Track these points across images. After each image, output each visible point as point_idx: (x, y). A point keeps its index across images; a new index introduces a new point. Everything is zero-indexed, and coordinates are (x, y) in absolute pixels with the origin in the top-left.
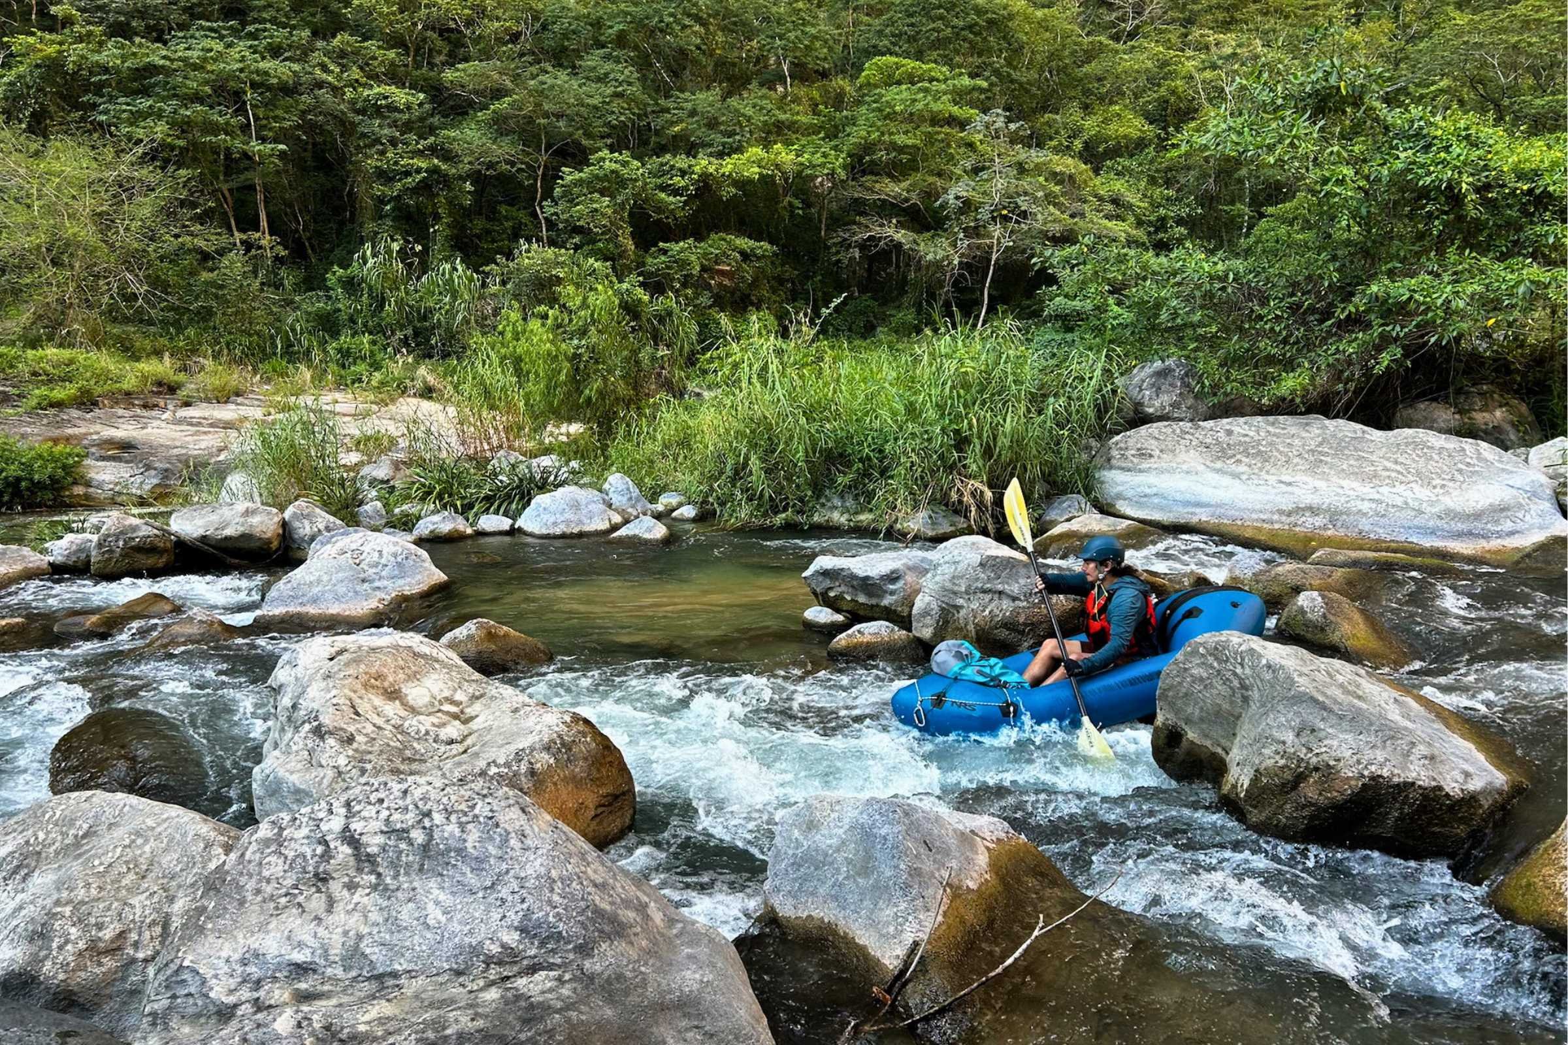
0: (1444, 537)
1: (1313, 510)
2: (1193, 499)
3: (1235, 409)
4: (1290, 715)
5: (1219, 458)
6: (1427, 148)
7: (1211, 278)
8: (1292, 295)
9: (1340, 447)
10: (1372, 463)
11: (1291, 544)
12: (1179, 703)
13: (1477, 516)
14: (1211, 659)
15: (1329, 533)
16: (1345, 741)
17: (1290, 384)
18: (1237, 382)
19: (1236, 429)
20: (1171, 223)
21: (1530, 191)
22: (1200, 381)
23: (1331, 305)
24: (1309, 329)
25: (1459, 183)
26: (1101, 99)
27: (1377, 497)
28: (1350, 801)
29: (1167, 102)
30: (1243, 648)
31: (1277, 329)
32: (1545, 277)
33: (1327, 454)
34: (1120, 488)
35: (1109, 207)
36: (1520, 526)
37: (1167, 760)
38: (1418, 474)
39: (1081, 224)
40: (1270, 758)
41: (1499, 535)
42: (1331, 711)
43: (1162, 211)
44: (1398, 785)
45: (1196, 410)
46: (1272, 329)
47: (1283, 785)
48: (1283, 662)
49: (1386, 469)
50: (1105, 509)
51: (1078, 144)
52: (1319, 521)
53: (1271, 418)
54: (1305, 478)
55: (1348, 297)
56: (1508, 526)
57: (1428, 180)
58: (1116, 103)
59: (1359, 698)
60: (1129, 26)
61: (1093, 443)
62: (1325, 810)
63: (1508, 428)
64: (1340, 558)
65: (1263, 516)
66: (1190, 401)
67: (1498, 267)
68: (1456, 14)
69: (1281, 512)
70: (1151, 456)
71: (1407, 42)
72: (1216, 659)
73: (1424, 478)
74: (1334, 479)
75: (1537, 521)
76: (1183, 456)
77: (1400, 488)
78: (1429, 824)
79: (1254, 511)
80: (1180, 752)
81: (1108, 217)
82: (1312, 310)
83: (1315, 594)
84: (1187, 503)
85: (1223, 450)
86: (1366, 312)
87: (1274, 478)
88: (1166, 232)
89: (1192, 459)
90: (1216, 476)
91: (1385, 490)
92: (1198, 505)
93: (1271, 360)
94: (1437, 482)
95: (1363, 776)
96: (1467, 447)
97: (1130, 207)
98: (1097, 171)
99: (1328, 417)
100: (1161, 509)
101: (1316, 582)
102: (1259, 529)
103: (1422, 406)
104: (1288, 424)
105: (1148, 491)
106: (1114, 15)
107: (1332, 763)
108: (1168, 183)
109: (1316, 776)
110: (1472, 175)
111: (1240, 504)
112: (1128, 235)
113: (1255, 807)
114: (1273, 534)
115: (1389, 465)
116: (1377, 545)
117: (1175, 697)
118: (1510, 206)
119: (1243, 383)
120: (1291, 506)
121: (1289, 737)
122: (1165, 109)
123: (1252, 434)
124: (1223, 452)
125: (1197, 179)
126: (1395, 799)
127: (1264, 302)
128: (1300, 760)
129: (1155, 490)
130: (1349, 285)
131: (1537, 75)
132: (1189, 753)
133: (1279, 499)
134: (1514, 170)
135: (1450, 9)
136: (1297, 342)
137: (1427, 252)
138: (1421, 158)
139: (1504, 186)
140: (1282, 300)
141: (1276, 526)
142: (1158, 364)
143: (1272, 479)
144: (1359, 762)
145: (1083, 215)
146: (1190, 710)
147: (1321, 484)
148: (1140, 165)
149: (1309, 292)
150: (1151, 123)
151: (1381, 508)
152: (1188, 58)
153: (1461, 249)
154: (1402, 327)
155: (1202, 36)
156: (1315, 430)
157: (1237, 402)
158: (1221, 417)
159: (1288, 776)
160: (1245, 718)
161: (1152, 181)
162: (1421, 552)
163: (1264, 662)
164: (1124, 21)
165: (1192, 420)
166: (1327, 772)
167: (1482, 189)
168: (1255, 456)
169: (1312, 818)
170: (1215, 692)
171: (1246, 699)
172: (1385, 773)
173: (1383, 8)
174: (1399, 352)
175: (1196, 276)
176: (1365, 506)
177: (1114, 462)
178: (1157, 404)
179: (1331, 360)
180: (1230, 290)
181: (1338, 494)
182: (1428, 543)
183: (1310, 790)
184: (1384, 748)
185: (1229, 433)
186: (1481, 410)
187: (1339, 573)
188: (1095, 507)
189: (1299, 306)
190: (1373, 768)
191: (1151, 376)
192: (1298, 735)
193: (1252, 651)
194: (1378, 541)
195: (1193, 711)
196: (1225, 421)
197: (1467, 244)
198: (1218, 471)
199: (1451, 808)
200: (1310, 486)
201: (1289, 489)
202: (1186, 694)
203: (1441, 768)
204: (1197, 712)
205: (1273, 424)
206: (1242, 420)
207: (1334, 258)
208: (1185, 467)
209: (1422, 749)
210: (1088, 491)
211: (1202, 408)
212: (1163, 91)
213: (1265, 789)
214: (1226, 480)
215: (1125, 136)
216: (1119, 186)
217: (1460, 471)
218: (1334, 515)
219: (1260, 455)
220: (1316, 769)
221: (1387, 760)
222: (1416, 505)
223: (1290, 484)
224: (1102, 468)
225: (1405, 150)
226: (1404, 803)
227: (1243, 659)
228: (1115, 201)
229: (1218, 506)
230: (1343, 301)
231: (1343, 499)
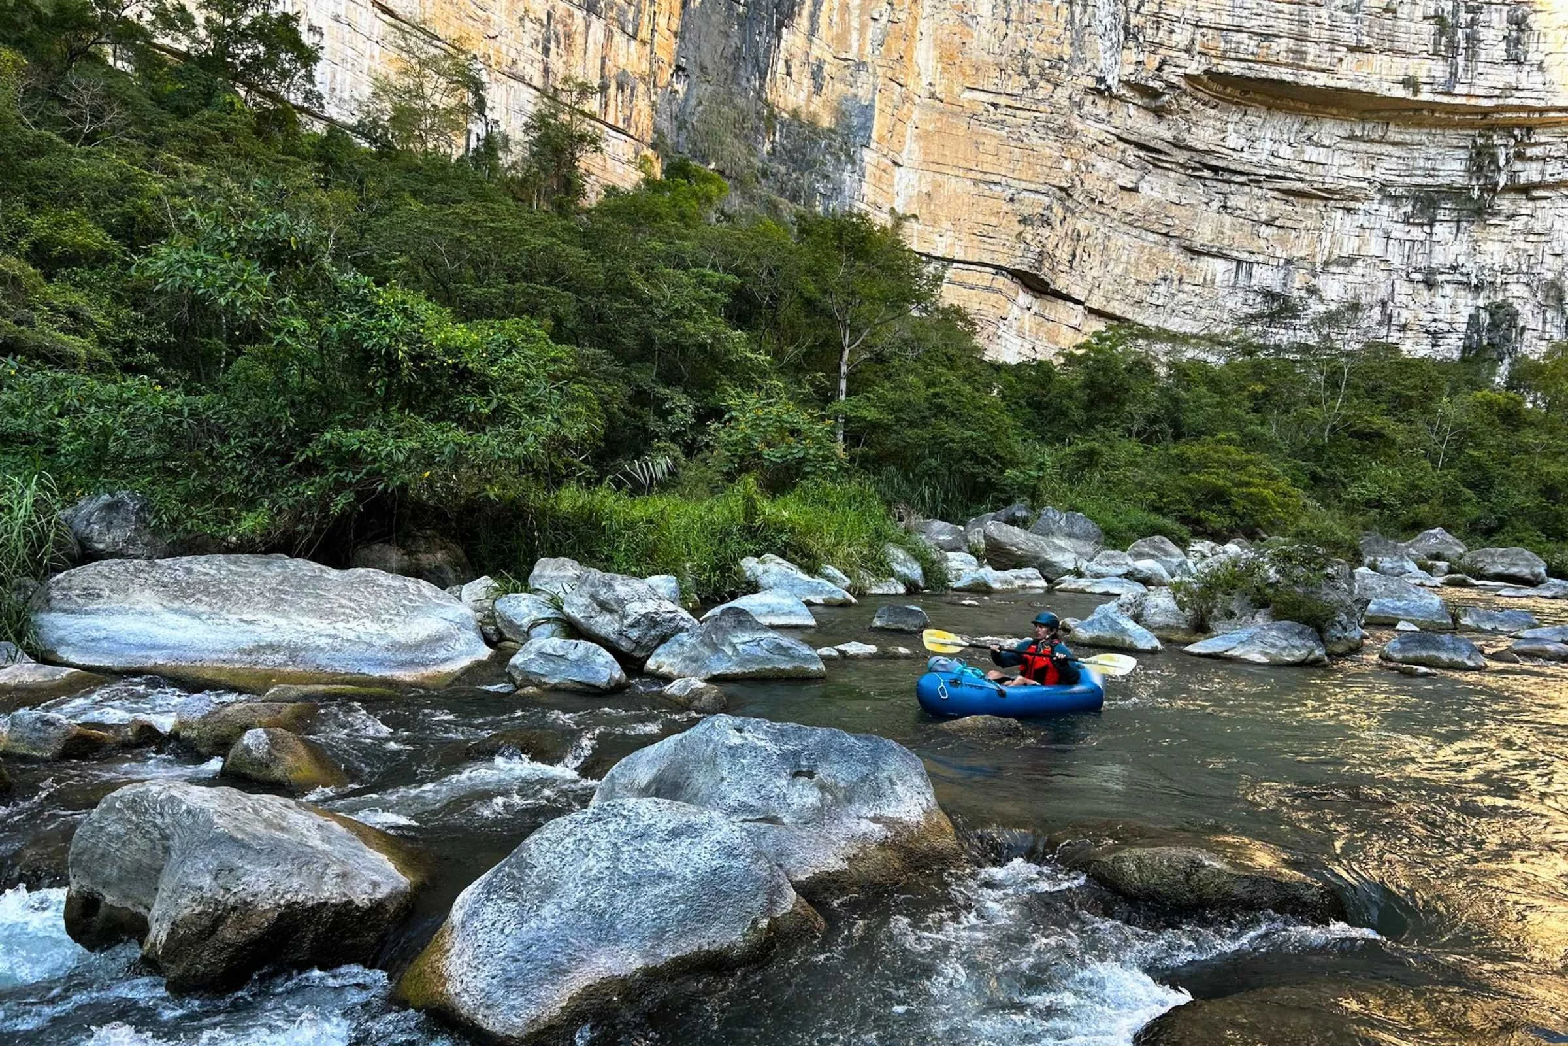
0: (391, 668)
1: (273, 648)
2: (147, 641)
3: (198, 546)
4: (207, 860)
5: (177, 598)
6: (371, 314)
7: (165, 410)
8: (253, 435)
9: (300, 586)
10: (329, 601)
11: (252, 683)
12: (96, 867)
13: (418, 646)
14: (128, 813)
15: (289, 669)
16: (262, 875)
17: (250, 523)
18: (199, 519)
19: (197, 568)
20: (139, 347)
21: (455, 366)
22: (157, 515)
23: (291, 448)
24: (270, 471)
25: (396, 351)
26: (54, 199)
27: (333, 632)
28: (268, 933)
29: (133, 219)
30: (163, 796)
31: (239, 468)
32: (467, 441)
33: (286, 593)
34: (62, 633)
35: (65, 319)
36: (452, 653)
37: (83, 932)
38: (370, 610)
39: (29, 333)
40: (187, 907)
41: (436, 662)
42: (248, 847)
43: (130, 334)
44: (312, 907)
45: (154, 547)
46: (233, 468)
47: (201, 932)
48: (205, 805)
49: (342, 606)
50: (44, 657)
51: (24, 244)
52: (279, 658)
53: (233, 557)
54: (266, 617)
55: (305, 443)
56: (442, 654)
57: (372, 342)
58: (71, 208)
59: (282, 829)
60: (87, 128)
61: (29, 581)
62: (243, 948)
63: (447, 568)
64: (293, 693)
65: (222, 656)
66: (147, 538)
67: (431, 428)
68: (411, 200)
69: (242, 651)
70: (99, 596)
71: (371, 216)
72: (135, 812)
73: (374, 614)
74: (294, 616)
75: (465, 648)
76: (138, 596)
77: (353, 624)
78: (342, 937)
79: (215, 651)
80: (97, 920)
81: (64, 330)
82: (272, 452)
83: (260, 731)
84: (142, 646)
85: (182, 590)
86: (322, 457)
87: (236, 617)
88: (134, 355)
89: (147, 599)
90: (175, 617)
91: (340, 625)
92: (154, 647)
93: (233, 498)
94: (385, 617)
95: (279, 906)
96: (409, 585)
97: (90, 323)
98: (49, 278)
99: (291, 556)
100: (110, 653)
101: (264, 720)
102: (220, 669)
103: (377, 547)
104: (250, 564)
105: (95, 634)
106: (68, 112)
107: (249, 899)
108: (136, 306)
109: (233, 915)
110: (408, 344)
111: (199, 645)
112: (89, 352)
113: (173, 962)
114: (234, 673)
115: (344, 602)
116: (334, 679)
117: (91, 860)
118: (440, 376)
119: (205, 521)
120: (251, 645)
121: (207, 881)
122: (132, 227)
123: (212, 572)
124: (181, 592)
125: (169, 305)
126: (309, 922)
127: (224, 439)
128: (217, 903)
129: (104, 634)
130: (307, 431)
131: (476, 268)
132: (109, 918)
133: (239, 638)
134: (442, 345)
135: (407, 194)
136: (260, 482)
137: (373, 408)
138: (365, 322)
139: (434, 358)
140: (243, 439)
141: (237, 666)
142: (106, 497)
143: (233, 618)
144: (275, 893)
145: (31, 324)
146: (107, 872)
147: (282, 622)
148: (103, 279)
149: (269, 434)
150: (114, 237)
151: (337, 643)
152: (155, 179)
153: (401, 409)
154: (354, 474)
155: (170, 160)
156: (276, 569)
157: (198, 541)
158: (181, 555)
159: (205, 922)
160: (166, 870)
161: (117, 299)
162: (371, 682)
163: (184, 807)
164: (81, 122)
165: (149, 558)
166: (244, 908)
167: (417, 358)
168: (215, 595)
169: (231, 959)
170: (134, 847)
171: (167, 850)
172: (300, 898)
173: (349, 180)
174: (352, 497)
175: (149, 407)
176: (323, 642)
177: (54, 603)
178: (108, 539)
179: (291, 501)
180: (185, 425)
181: (297, 631)
182: (377, 673)
183: (228, 933)
184: (300, 874)
185: (189, 571)
186: (426, 552)
187: (288, 708)
188: (30, 655)
189: (261, 447)
190: (288, 896)
191: (101, 509)
192: (216, 878)
193: (172, 798)
194: (335, 674)
195: (112, 872)
196: (185, 559)
197: (408, 404)
198: (176, 611)
199: (361, 918)
200: (271, 624)
201: (250, 627)
202: (103, 855)
203: (354, 883)
204: (115, 872)
205: (235, 563)
206: (203, 558)
207: (293, 404)
208: (139, 608)
209: (335, 869)
210: (20, 636)
211: (161, 544)
212: (128, 207)
213: (184, 940)
214: (185, 621)
215: (84, 246)
216: (77, 298)
217: (404, 606)
218: (294, 652)
219: (221, 594)
220: (234, 909)
221: (302, 885)
222: (367, 638)
223: (251, 623)
224: (40, 610)
225: (351, 312)
226: (318, 924)
227: (162, 808)
228: (73, 314)
229: (178, 648)
230: (301, 445)
231: (302, 636)
